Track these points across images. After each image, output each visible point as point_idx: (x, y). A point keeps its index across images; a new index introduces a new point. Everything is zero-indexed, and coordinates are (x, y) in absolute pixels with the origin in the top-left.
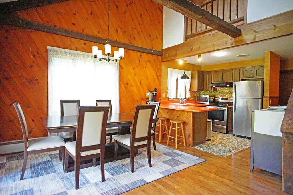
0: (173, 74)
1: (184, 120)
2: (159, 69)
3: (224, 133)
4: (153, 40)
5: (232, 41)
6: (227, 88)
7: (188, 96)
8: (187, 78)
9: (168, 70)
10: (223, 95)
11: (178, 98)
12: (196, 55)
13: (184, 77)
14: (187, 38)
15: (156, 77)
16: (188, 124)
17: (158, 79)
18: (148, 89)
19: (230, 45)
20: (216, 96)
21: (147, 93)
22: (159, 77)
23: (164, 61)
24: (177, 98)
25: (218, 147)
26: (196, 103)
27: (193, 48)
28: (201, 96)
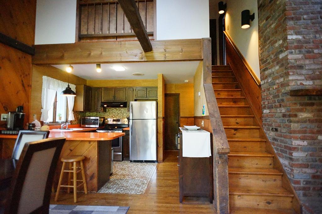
0: (51, 86)
1: (85, 154)
2: (26, 75)
3: (119, 161)
4: (17, 25)
5: (143, 55)
6: (117, 108)
7: (71, 117)
8: (72, 93)
9: (42, 79)
10: (114, 117)
11: (57, 121)
12: (94, 63)
13: (68, 91)
14: (80, 37)
15: (20, 87)
16: (90, 159)
17: (25, 90)
18: (4, 107)
19: (140, 59)
20: (106, 118)
21: (2, 115)
22: (27, 88)
23: (37, 65)
24: (54, 121)
25: (127, 182)
26: (80, 127)
27: (91, 53)
28: (86, 118)
